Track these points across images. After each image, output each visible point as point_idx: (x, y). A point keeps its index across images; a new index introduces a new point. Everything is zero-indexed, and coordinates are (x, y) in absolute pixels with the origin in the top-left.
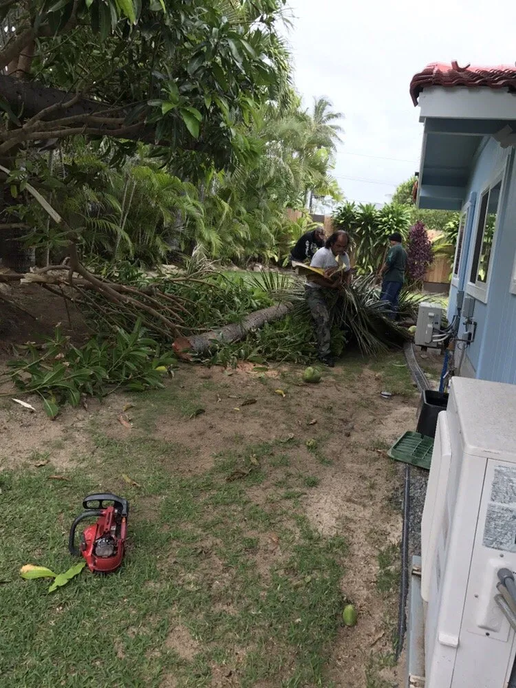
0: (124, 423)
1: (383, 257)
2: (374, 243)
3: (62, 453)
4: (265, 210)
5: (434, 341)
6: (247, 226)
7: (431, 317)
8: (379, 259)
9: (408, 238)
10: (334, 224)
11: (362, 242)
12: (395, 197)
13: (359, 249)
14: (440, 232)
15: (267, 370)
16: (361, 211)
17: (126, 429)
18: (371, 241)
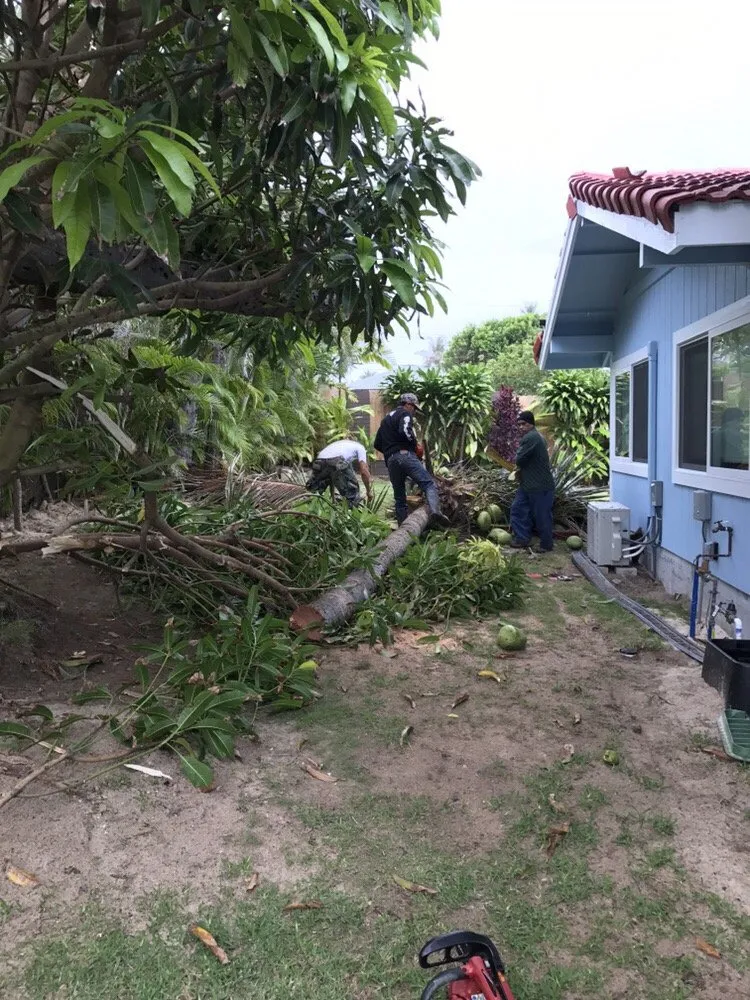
0: (317, 774)
1: (460, 440)
2: (447, 422)
3: (264, 851)
4: (298, 390)
5: (626, 556)
6: (276, 416)
7: (616, 523)
8: (456, 442)
9: (493, 410)
10: (384, 401)
11: (430, 422)
12: (448, 354)
13: (427, 432)
14: (534, 397)
15: (436, 639)
16: (422, 380)
17: (328, 786)
18: (442, 420)
